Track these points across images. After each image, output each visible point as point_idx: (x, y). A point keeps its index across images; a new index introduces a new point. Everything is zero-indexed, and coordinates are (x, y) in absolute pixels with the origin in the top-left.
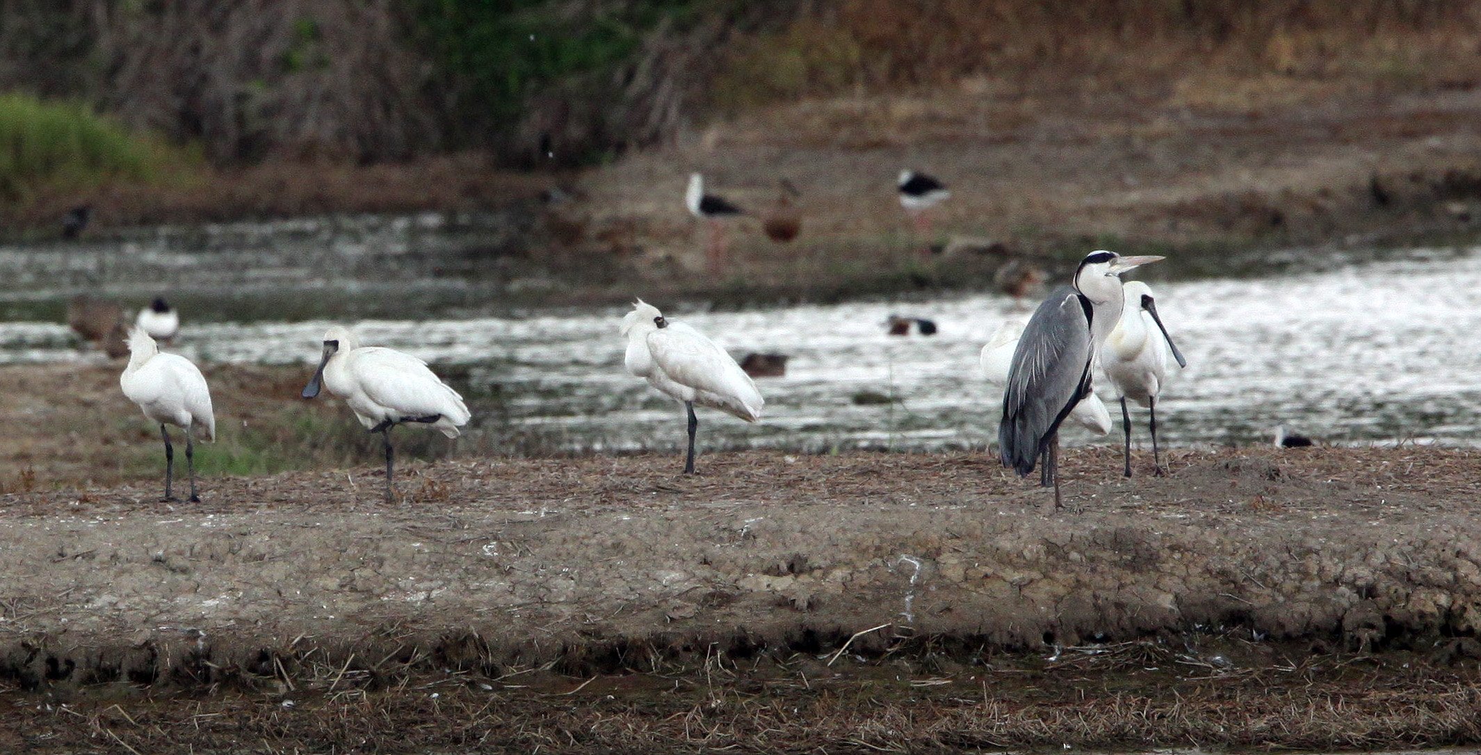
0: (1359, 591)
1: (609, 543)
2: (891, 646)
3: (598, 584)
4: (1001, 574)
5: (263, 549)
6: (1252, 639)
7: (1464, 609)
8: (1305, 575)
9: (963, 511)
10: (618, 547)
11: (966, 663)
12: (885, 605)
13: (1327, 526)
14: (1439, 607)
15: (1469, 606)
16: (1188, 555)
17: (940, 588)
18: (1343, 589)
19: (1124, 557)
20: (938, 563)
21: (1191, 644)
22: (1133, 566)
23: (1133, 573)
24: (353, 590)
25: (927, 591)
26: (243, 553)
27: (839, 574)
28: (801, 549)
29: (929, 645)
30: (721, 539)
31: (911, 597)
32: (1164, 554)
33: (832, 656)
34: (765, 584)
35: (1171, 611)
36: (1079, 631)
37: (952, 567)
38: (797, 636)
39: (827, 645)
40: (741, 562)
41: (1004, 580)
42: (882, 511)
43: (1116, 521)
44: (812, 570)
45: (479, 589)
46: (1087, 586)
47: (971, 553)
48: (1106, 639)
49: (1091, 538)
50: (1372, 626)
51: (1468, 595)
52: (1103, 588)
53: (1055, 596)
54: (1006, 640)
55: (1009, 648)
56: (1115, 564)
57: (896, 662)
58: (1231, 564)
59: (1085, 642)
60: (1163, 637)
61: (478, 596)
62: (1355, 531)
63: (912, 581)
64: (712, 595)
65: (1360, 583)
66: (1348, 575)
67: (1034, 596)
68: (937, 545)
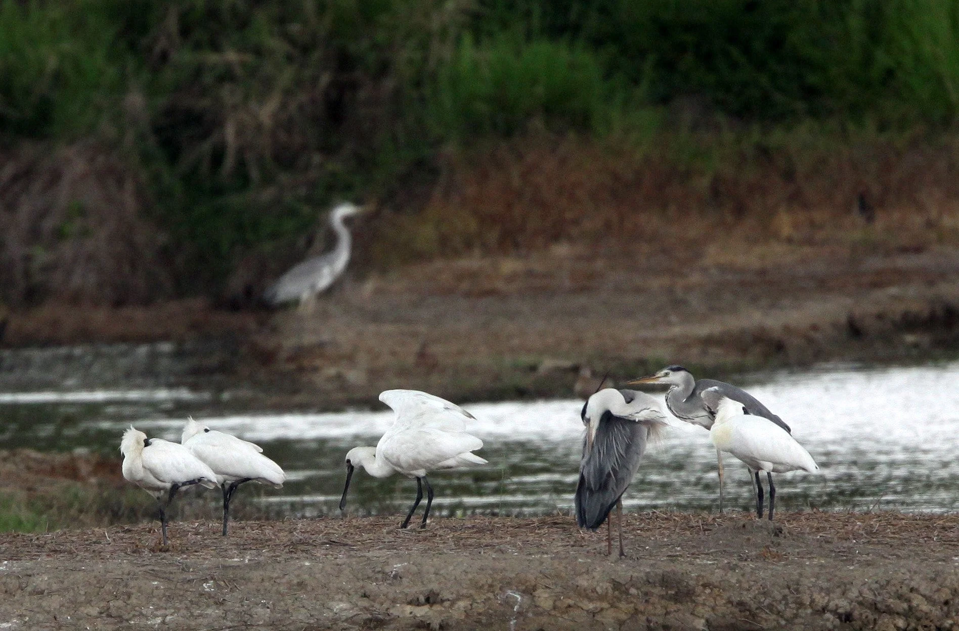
0: (840, 616)
1: (295, 582)
3: (287, 612)
4: (580, 604)
5: (43, 587)
8: (801, 605)
9: (552, 559)
10: (301, 585)
13: (817, 570)
16: (716, 590)
17: (535, 613)
18: (828, 615)
19: (669, 592)
20: (534, 596)
22: (676, 599)
23: (676, 603)
24: (109, 616)
25: (526, 617)
26: (29, 589)
27: (462, 604)
28: (435, 586)
30: (377, 579)
31: (515, 621)
32: (699, 589)
34: (409, 612)
37: (544, 599)
40: (391, 596)
41: (582, 609)
42: (493, 558)
43: (664, 566)
44: (442, 601)
45: (200, 615)
46: (642, 613)
47: (559, 589)
49: (645, 578)
51: (919, 619)
52: (655, 615)
53: (619, 620)
56: (662, 597)
58: (747, 597)
61: (200, 620)
62: (838, 573)
63: (515, 610)
64: (370, 620)
65: (840, 611)
66: (832, 605)
67: (604, 620)
68: (533, 583)
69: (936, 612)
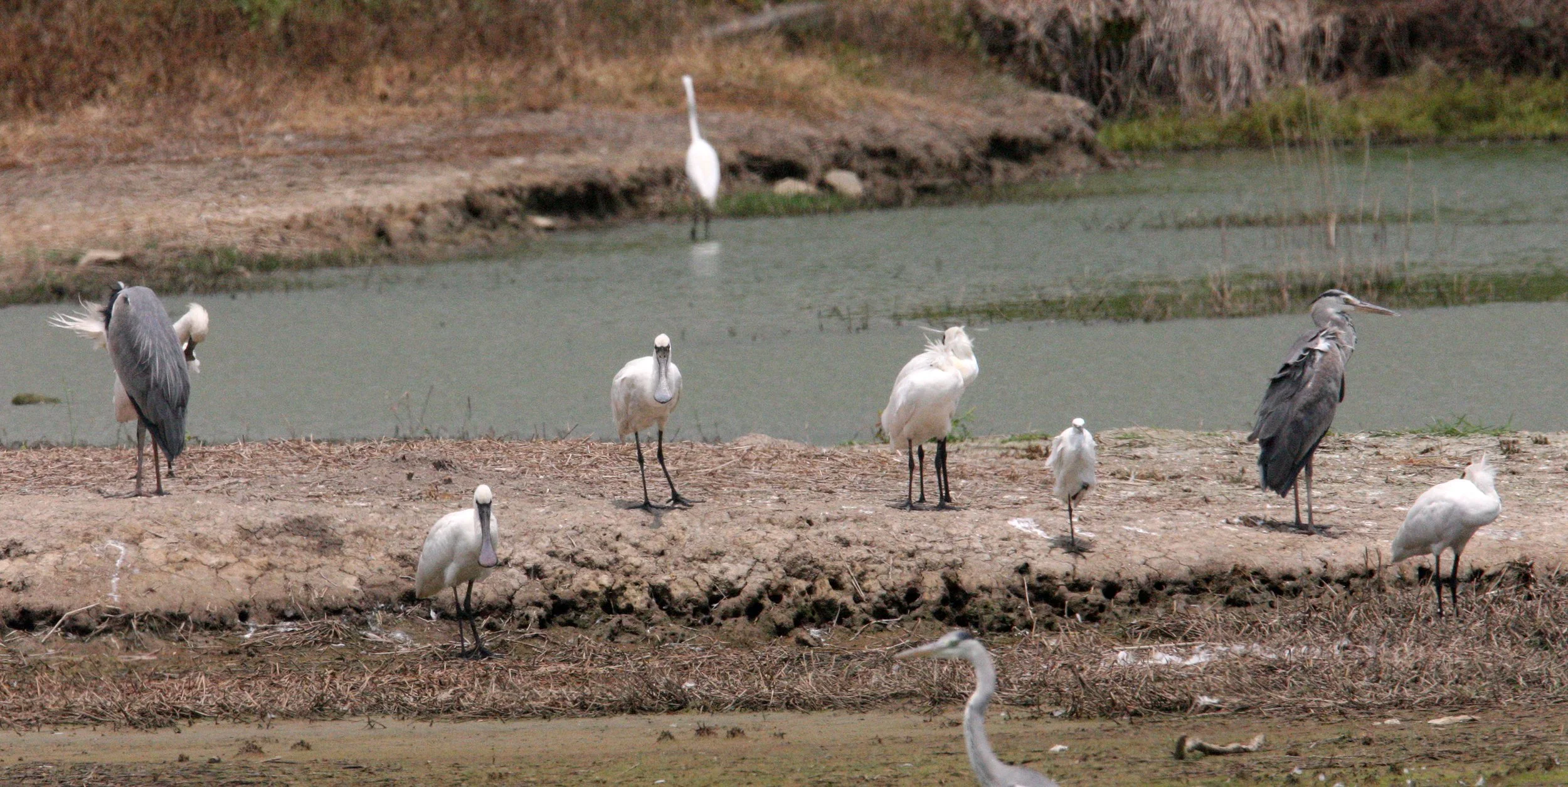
0: (528, 572)
2: (100, 624)
4: (199, 557)
6: (429, 618)
7: (623, 588)
11: (169, 640)
12: (93, 587)
14: (602, 586)
15: (629, 586)
16: (370, 540)
17: (142, 569)
18: (513, 570)
19: (312, 542)
20: (141, 548)
21: (374, 622)
22: (320, 551)
23: (320, 557)
25: (131, 574)
27: (51, 558)
28: (16, 536)
29: (134, 624)
31: (118, 579)
32: (348, 539)
33: (46, 633)
35: (355, 592)
36: (270, 609)
37: (154, 550)
38: (13, 614)
39: (41, 623)
41: (202, 564)
42: (88, 501)
43: (304, 510)
44: (26, 553)
46: (279, 569)
47: (172, 539)
48: (296, 617)
49: (281, 525)
50: (539, 604)
51: (628, 575)
52: (293, 570)
53: (248, 578)
54: (204, 618)
55: (207, 626)
56: (305, 549)
57: (104, 639)
58: (410, 549)
59: (276, 621)
60: (349, 614)
62: (524, 517)
63: (118, 565)
65: (529, 565)
66: (517, 558)
67: (230, 579)
68: (139, 531)
69: (648, 564)
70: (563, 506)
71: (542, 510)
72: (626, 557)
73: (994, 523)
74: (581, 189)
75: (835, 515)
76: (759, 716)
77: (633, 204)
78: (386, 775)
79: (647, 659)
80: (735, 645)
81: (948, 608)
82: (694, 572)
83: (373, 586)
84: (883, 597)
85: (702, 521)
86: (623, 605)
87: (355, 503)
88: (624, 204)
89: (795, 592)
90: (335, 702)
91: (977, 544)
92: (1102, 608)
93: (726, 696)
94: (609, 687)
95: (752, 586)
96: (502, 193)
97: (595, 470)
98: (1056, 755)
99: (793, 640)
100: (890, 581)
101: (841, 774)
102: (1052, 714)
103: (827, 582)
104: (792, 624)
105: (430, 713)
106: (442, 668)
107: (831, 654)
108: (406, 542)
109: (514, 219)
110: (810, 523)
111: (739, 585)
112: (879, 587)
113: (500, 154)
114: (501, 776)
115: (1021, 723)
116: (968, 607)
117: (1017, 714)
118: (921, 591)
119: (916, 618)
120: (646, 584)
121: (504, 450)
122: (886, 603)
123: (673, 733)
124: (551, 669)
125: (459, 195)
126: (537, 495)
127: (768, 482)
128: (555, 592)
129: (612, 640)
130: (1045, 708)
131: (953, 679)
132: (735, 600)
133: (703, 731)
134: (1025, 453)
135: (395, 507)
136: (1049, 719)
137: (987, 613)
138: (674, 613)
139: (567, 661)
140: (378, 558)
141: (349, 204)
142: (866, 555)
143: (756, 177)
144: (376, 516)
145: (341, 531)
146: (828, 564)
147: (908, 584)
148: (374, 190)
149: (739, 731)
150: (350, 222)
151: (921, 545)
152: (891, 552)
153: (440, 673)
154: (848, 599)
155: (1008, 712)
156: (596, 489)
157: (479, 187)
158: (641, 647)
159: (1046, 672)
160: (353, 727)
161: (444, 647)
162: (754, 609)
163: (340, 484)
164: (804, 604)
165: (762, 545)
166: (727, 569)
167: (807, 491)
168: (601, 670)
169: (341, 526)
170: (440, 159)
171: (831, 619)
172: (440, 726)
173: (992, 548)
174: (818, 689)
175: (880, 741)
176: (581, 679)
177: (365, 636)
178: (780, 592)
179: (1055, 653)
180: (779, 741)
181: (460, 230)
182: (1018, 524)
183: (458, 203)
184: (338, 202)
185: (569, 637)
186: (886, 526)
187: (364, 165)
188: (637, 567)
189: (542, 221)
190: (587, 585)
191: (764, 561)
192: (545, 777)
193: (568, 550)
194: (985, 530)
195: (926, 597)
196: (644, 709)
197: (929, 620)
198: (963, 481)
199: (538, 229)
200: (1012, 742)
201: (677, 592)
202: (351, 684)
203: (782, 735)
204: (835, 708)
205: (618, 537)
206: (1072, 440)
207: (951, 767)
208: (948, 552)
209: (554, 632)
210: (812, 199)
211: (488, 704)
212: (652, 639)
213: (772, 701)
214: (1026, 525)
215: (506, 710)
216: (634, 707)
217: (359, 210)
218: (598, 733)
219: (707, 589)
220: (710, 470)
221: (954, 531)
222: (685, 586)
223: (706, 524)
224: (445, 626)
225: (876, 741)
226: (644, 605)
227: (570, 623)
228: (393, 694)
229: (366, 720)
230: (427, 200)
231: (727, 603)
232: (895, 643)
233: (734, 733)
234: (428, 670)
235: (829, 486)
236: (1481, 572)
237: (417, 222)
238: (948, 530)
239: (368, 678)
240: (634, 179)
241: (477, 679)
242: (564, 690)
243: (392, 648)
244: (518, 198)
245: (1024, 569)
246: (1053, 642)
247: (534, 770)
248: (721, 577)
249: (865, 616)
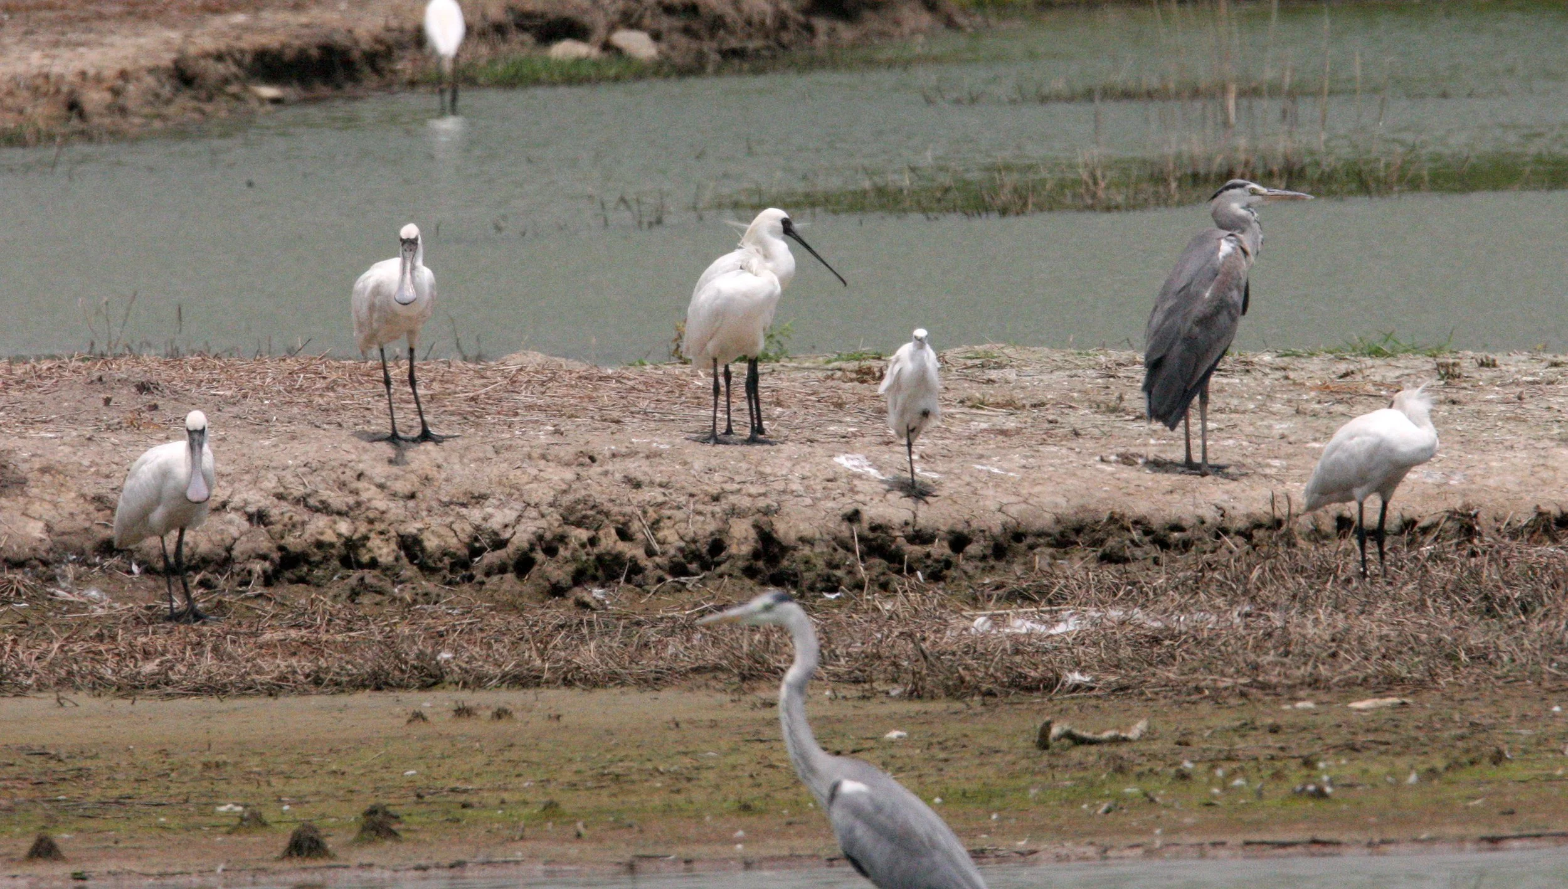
70: (293, 438)
71: (267, 443)
72: (369, 500)
73: (817, 459)
74: (314, 52)
75: (624, 450)
76: (529, 695)
77: (377, 71)
78: (80, 763)
79: (395, 624)
80: (500, 607)
81: (760, 564)
82: (451, 519)
83: (63, 533)
84: (681, 550)
85: (461, 457)
86: (365, 558)
87: (43, 434)
88: (367, 70)
89: (573, 543)
90: (17, 675)
91: (796, 486)
92: (948, 564)
93: (490, 669)
94: (348, 658)
95: (522, 537)
96: (219, 57)
97: (331, 394)
98: (892, 743)
99: (570, 602)
100: (690, 531)
101: (632, 764)
102: (887, 693)
103: (613, 531)
104: (570, 582)
105: (132, 688)
106: (146, 634)
107: (618, 619)
108: (103, 481)
109: (233, 88)
110: (593, 459)
111: (506, 535)
112: (676, 537)
113: (217, 11)
114: (217, 765)
115: (850, 703)
116: (785, 563)
117: (844, 692)
118: (727, 542)
119: (721, 576)
120: (393, 533)
121: (222, 368)
122: (685, 557)
123: (427, 713)
124: (278, 635)
125: (167, 59)
126: (263, 424)
127: (540, 409)
128: (283, 542)
129: (353, 601)
130: (879, 686)
131: (767, 650)
132: (501, 553)
133: (463, 712)
134: (854, 376)
135: (89, 439)
136: (884, 699)
137: (808, 570)
138: (427, 569)
139: (298, 626)
140: (68, 500)
141: (35, 71)
142: (661, 499)
143: (528, 38)
144: (67, 449)
145: (25, 467)
146: (615, 509)
147: (712, 534)
148: (65, 53)
149: (505, 711)
150: (35, 91)
151: (729, 487)
152: (692, 495)
153: (144, 640)
154: (639, 553)
155: (833, 691)
156: (333, 417)
157: (192, 50)
158: (387, 609)
159: (881, 641)
160: (40, 704)
161: (149, 608)
162: (523, 565)
163: (24, 410)
164: (584, 558)
165: (534, 485)
166: (491, 516)
167: (589, 421)
168: (339, 638)
169: (25, 461)
170: (145, 17)
171: (618, 576)
172: (146, 705)
173: (815, 491)
174: (602, 661)
175: (677, 725)
176: (314, 648)
177: (53, 594)
178: (555, 544)
179: (891, 618)
180: (555, 724)
181: (168, 102)
182: (845, 462)
183: (166, 70)
184: (20, 68)
185: (300, 596)
186: (685, 463)
187: (52, 23)
188: (383, 513)
189: (268, 91)
190: (322, 534)
191: (536, 506)
192: (271, 766)
193: (298, 491)
194: (806, 469)
195: (733, 550)
196: (391, 685)
197: (736, 577)
198: (779, 409)
199: (262, 101)
200: (838, 727)
201: (431, 543)
202: (36, 652)
203: (558, 717)
204: (623, 684)
205: (360, 476)
206: (913, 357)
207: (764, 757)
208: (760, 495)
209: (282, 590)
210: (596, 64)
211: (202, 679)
212: (402, 600)
213: (546, 675)
214: (856, 463)
215: (224, 685)
216: (378, 682)
217: (47, 77)
218: (336, 714)
219: (467, 540)
220: (471, 394)
221: (768, 470)
222: (440, 536)
223: (466, 461)
224: (151, 583)
225: (673, 726)
226: (391, 559)
227: (301, 580)
228: (87, 666)
229: (54, 696)
230: (128, 66)
231: (491, 557)
232: (696, 606)
233: (501, 714)
234: (128, 636)
235: (616, 414)
236: (1413, 522)
237: (116, 92)
238: (759, 468)
239: (56, 646)
240: (378, 40)
241: (189, 648)
242: (294, 661)
243: (86, 608)
244: (239, 63)
245: (853, 517)
246: (888, 607)
247: (257, 760)
248: (485, 525)
249: (660, 572)
